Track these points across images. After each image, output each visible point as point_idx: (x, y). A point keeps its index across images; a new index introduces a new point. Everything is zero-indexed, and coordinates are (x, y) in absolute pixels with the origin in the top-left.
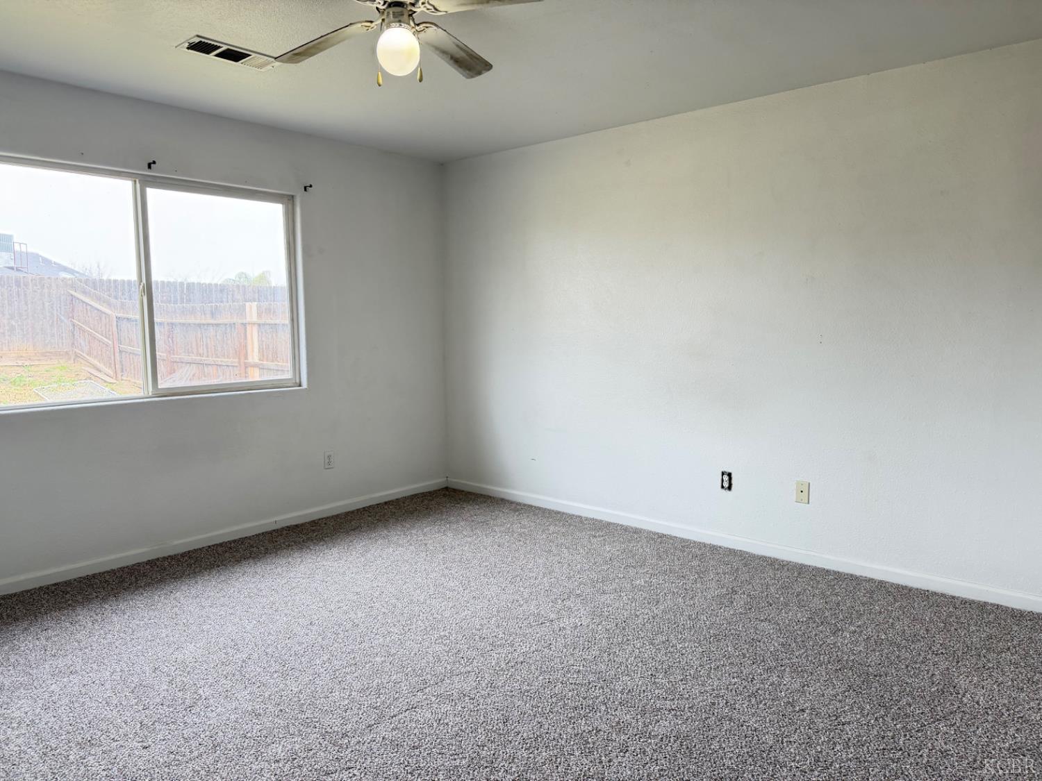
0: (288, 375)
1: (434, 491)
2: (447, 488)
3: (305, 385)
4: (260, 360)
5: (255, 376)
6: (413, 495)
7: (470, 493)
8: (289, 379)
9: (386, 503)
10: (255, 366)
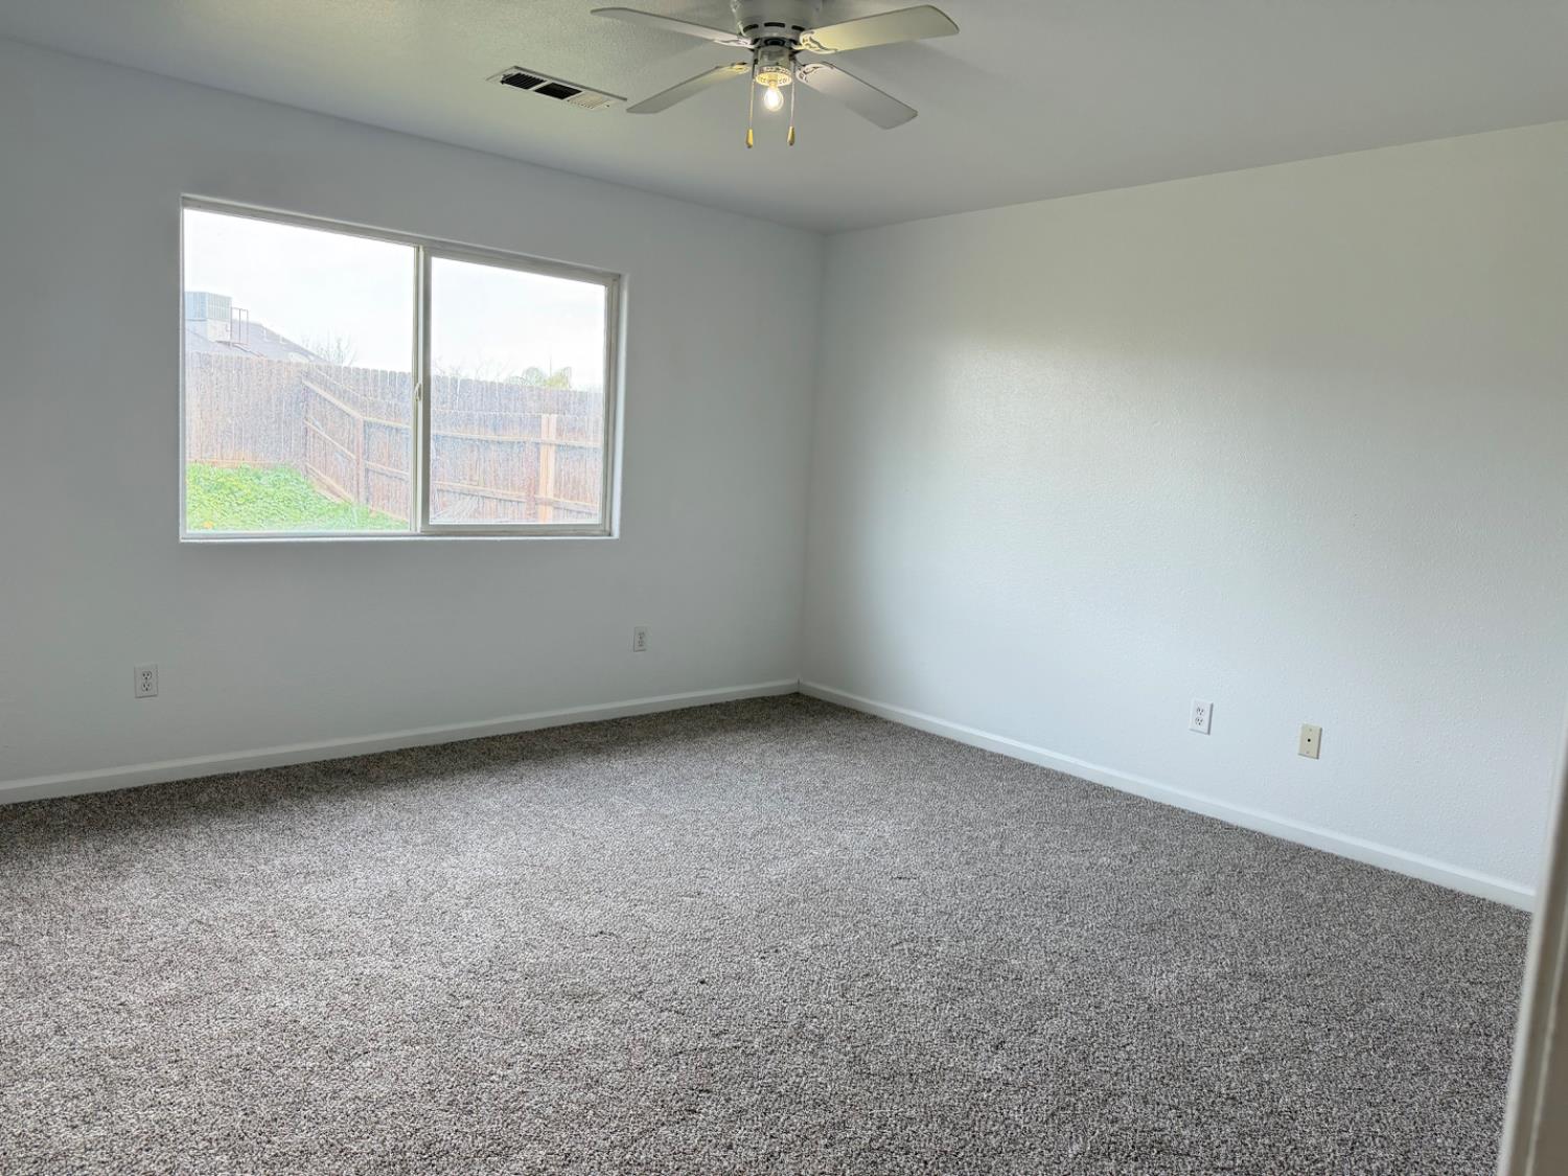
0: (596, 520)
1: (780, 696)
2: (797, 694)
3: (616, 534)
4: (555, 495)
5: (547, 518)
6: (750, 699)
7: (829, 704)
8: (596, 525)
9: (711, 706)
10: (548, 503)
